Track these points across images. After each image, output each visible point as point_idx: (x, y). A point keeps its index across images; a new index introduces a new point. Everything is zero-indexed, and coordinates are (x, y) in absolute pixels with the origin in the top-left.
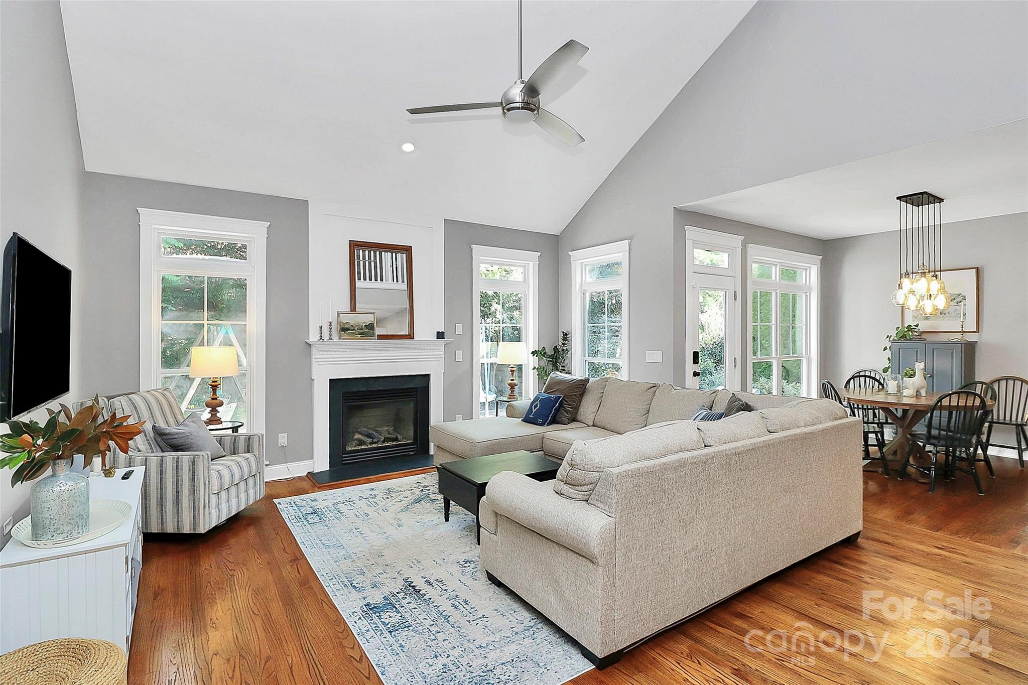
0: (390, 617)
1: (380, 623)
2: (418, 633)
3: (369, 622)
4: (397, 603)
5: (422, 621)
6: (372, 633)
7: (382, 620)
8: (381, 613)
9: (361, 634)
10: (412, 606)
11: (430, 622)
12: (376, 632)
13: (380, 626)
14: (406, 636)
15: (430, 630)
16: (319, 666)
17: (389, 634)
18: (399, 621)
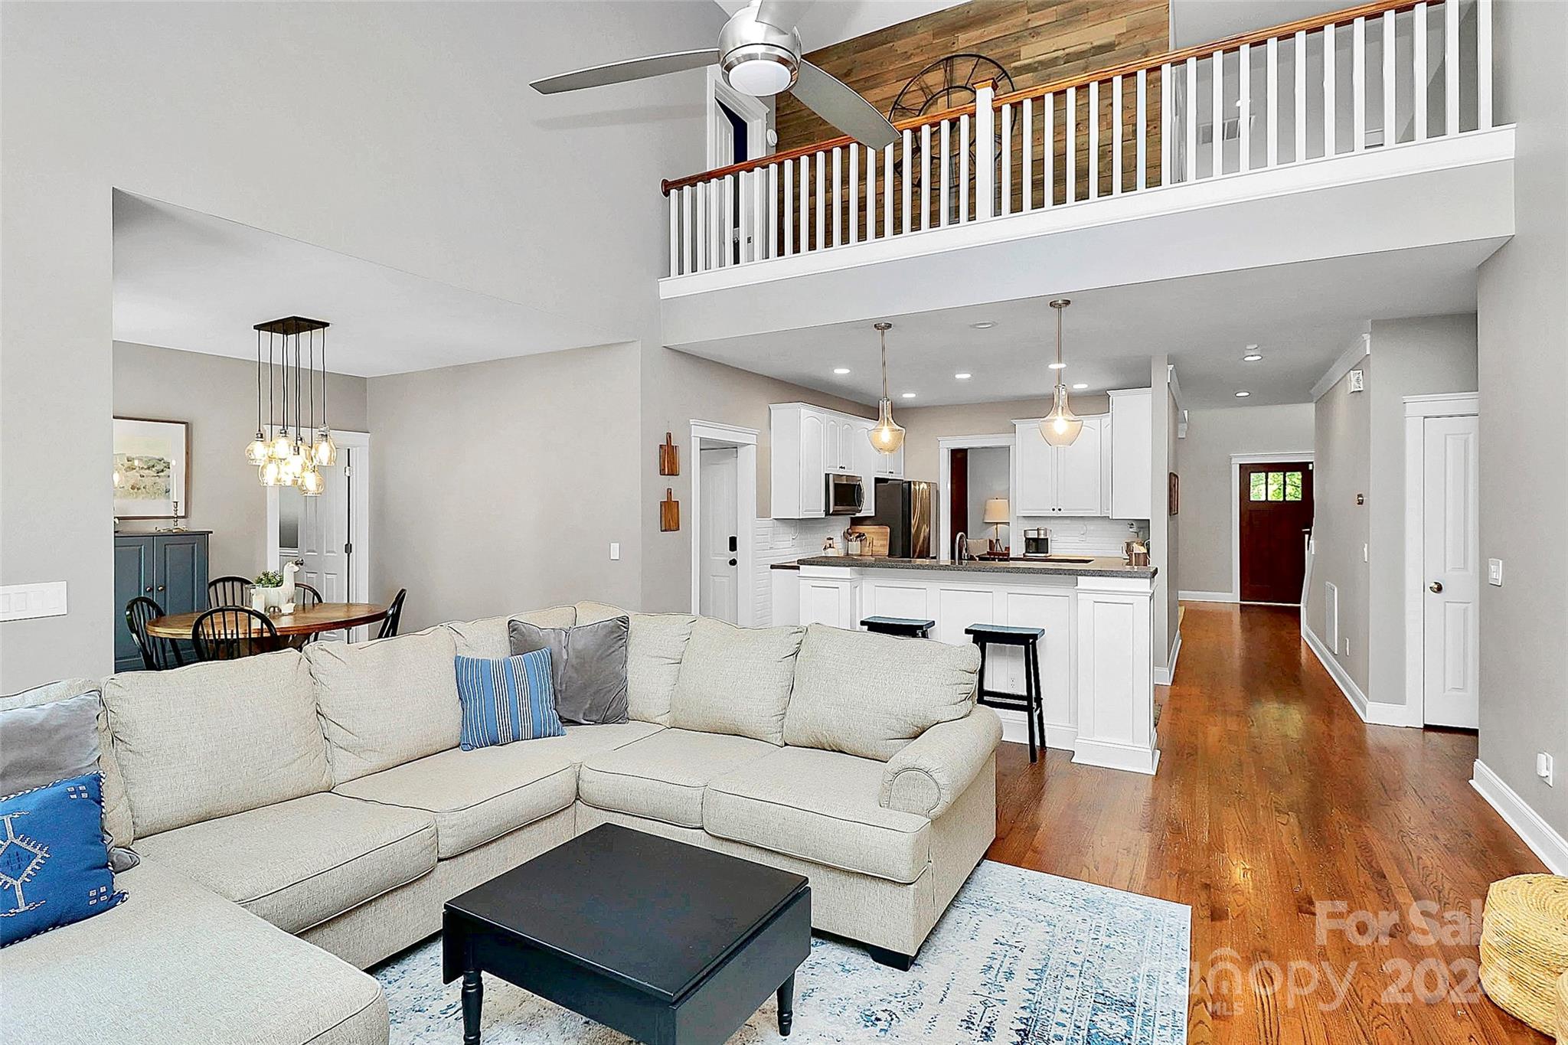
0: (1112, 1024)
1: (1135, 1026)
2: (1098, 980)
3: (1150, 1039)
4: (1080, 1037)
5: (1075, 990)
6: (1160, 1021)
7: (1129, 1029)
8: (1119, 1040)
9: (1176, 1029)
10: (1061, 1017)
11: (1068, 982)
12: (1152, 1018)
13: (1140, 1021)
14: (1117, 987)
15: (1081, 973)
16: (1262, 1031)
17: (1137, 1004)
18: (1105, 1010)
